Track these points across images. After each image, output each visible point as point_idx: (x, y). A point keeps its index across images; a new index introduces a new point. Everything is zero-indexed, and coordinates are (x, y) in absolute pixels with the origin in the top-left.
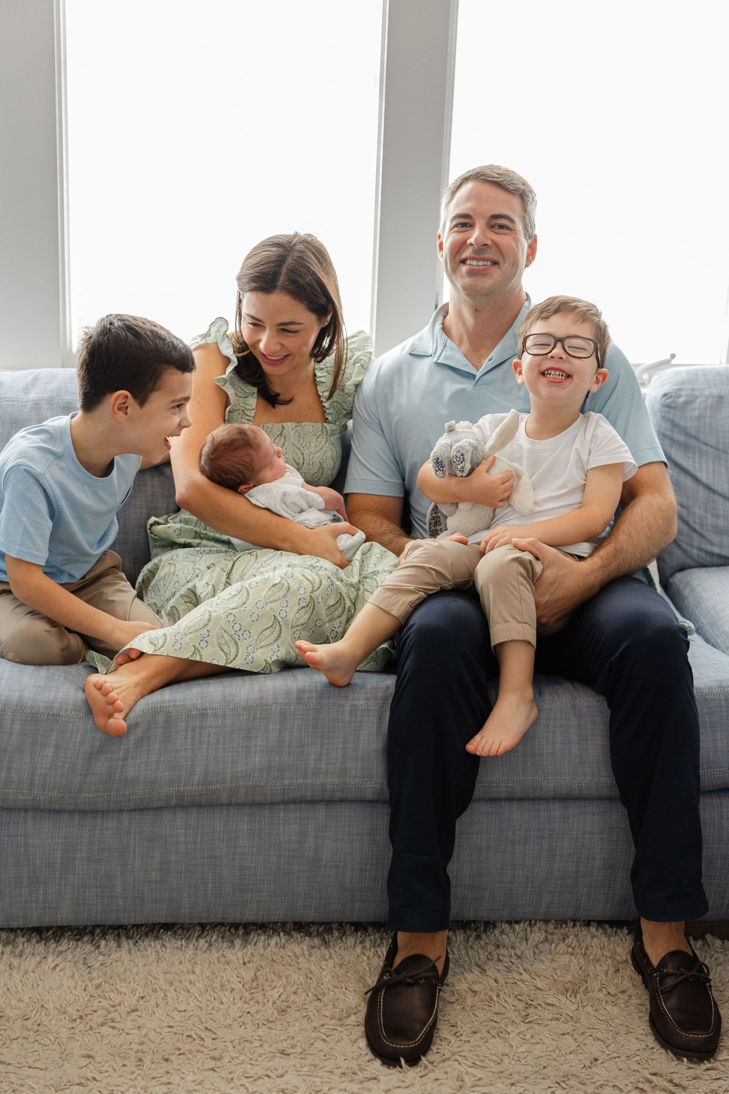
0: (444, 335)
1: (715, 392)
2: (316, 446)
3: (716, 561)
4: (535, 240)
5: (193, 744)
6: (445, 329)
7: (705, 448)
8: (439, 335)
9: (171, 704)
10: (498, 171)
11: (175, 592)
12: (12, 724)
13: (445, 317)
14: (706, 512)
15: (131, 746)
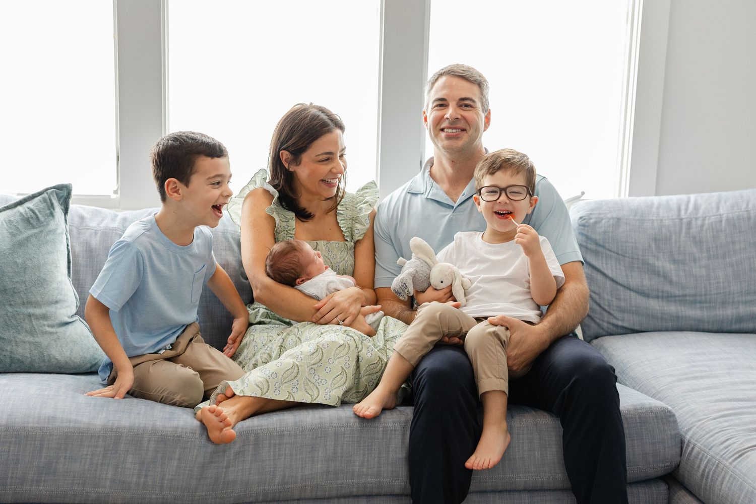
0: (431, 179)
1: (614, 215)
2: (341, 258)
3: (620, 331)
4: (490, 113)
5: (274, 456)
6: (431, 175)
7: (608, 253)
8: (428, 179)
9: (259, 428)
10: (463, 69)
11: (255, 353)
12: (149, 444)
13: (431, 167)
14: (612, 297)
15: (232, 458)
